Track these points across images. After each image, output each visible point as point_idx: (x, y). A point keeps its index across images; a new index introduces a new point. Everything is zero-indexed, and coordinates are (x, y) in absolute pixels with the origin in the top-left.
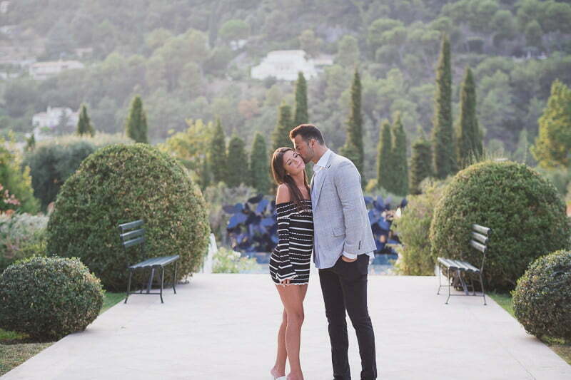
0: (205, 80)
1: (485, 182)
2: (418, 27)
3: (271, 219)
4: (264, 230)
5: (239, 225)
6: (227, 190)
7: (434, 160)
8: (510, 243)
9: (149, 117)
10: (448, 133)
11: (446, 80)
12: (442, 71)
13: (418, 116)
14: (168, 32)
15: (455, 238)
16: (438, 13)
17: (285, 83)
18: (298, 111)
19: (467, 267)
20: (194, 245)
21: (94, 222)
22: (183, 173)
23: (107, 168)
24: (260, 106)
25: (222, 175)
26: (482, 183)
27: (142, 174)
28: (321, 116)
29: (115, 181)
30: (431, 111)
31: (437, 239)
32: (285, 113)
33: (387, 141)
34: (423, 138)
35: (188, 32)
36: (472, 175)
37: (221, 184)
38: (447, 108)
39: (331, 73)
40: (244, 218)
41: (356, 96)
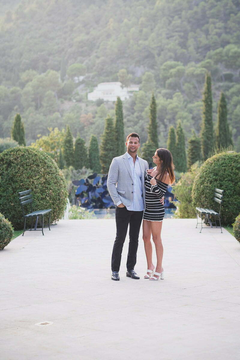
0: (59, 102)
1: (222, 164)
2: (192, 66)
3: (102, 188)
4: (98, 195)
5: (83, 192)
6: (75, 171)
7: (202, 150)
8: (236, 199)
9: (25, 126)
10: (210, 133)
11: (208, 100)
12: (206, 95)
13: (193, 122)
14: (34, 72)
15: (205, 196)
16: (204, 57)
17: (109, 103)
18: (117, 121)
19: (212, 212)
20: (60, 203)
21: (4, 191)
22: (52, 163)
23: (10, 161)
24: (94, 117)
25: (71, 162)
26: (220, 165)
27: (29, 164)
28: (132, 123)
29: (15, 168)
30: (200, 119)
31: (195, 197)
32: (109, 123)
33: (173, 138)
34: (195, 136)
35: (47, 72)
36: (214, 161)
37: (71, 167)
38: (210, 118)
39: (138, 96)
40: (85, 188)
41: (153, 111)
